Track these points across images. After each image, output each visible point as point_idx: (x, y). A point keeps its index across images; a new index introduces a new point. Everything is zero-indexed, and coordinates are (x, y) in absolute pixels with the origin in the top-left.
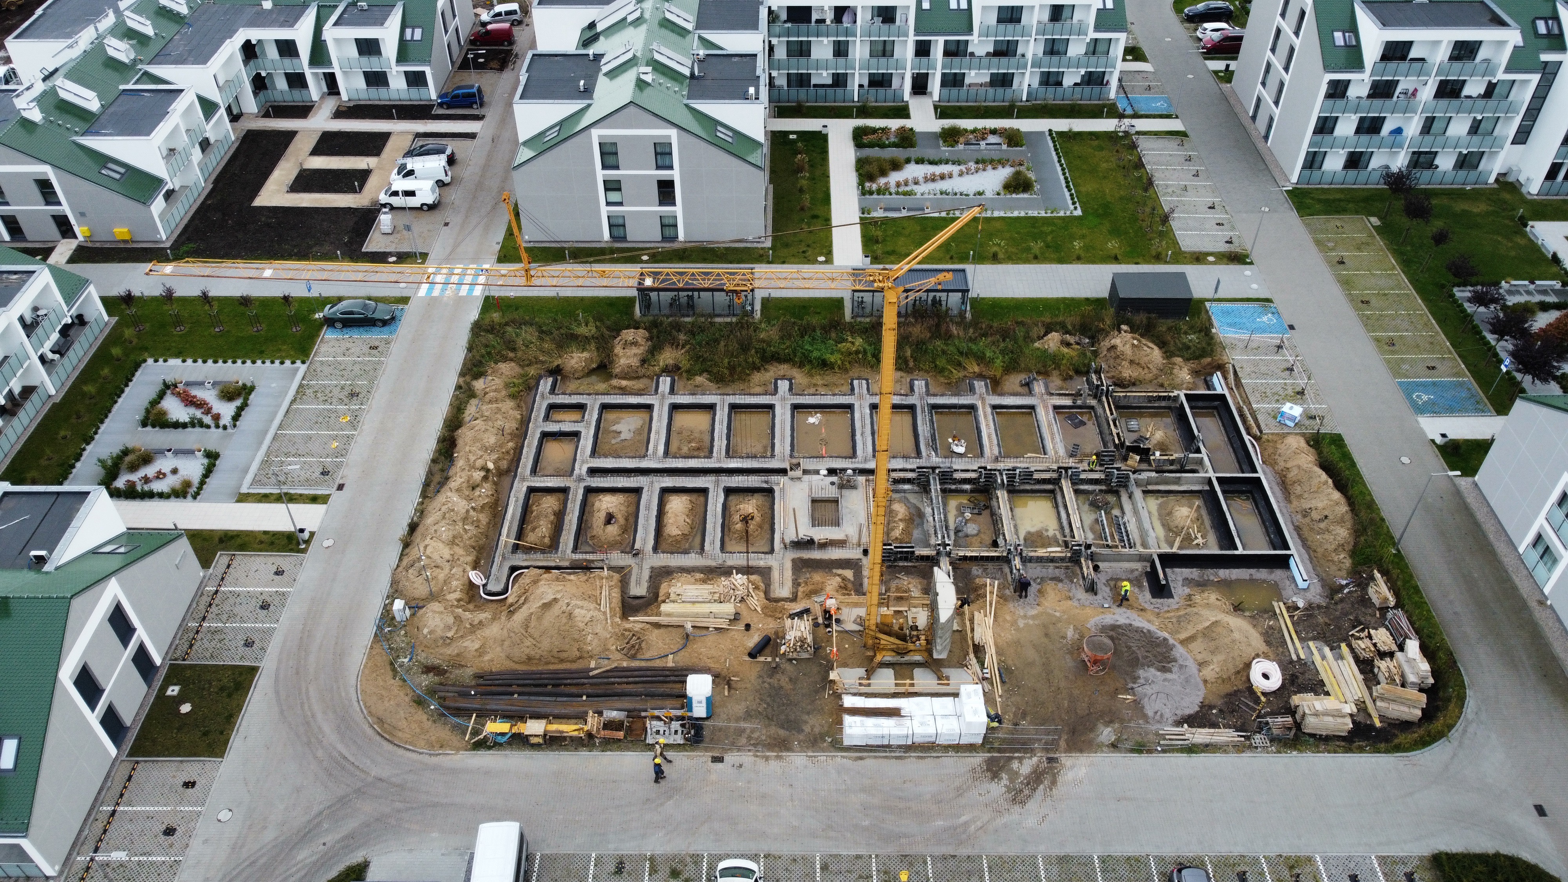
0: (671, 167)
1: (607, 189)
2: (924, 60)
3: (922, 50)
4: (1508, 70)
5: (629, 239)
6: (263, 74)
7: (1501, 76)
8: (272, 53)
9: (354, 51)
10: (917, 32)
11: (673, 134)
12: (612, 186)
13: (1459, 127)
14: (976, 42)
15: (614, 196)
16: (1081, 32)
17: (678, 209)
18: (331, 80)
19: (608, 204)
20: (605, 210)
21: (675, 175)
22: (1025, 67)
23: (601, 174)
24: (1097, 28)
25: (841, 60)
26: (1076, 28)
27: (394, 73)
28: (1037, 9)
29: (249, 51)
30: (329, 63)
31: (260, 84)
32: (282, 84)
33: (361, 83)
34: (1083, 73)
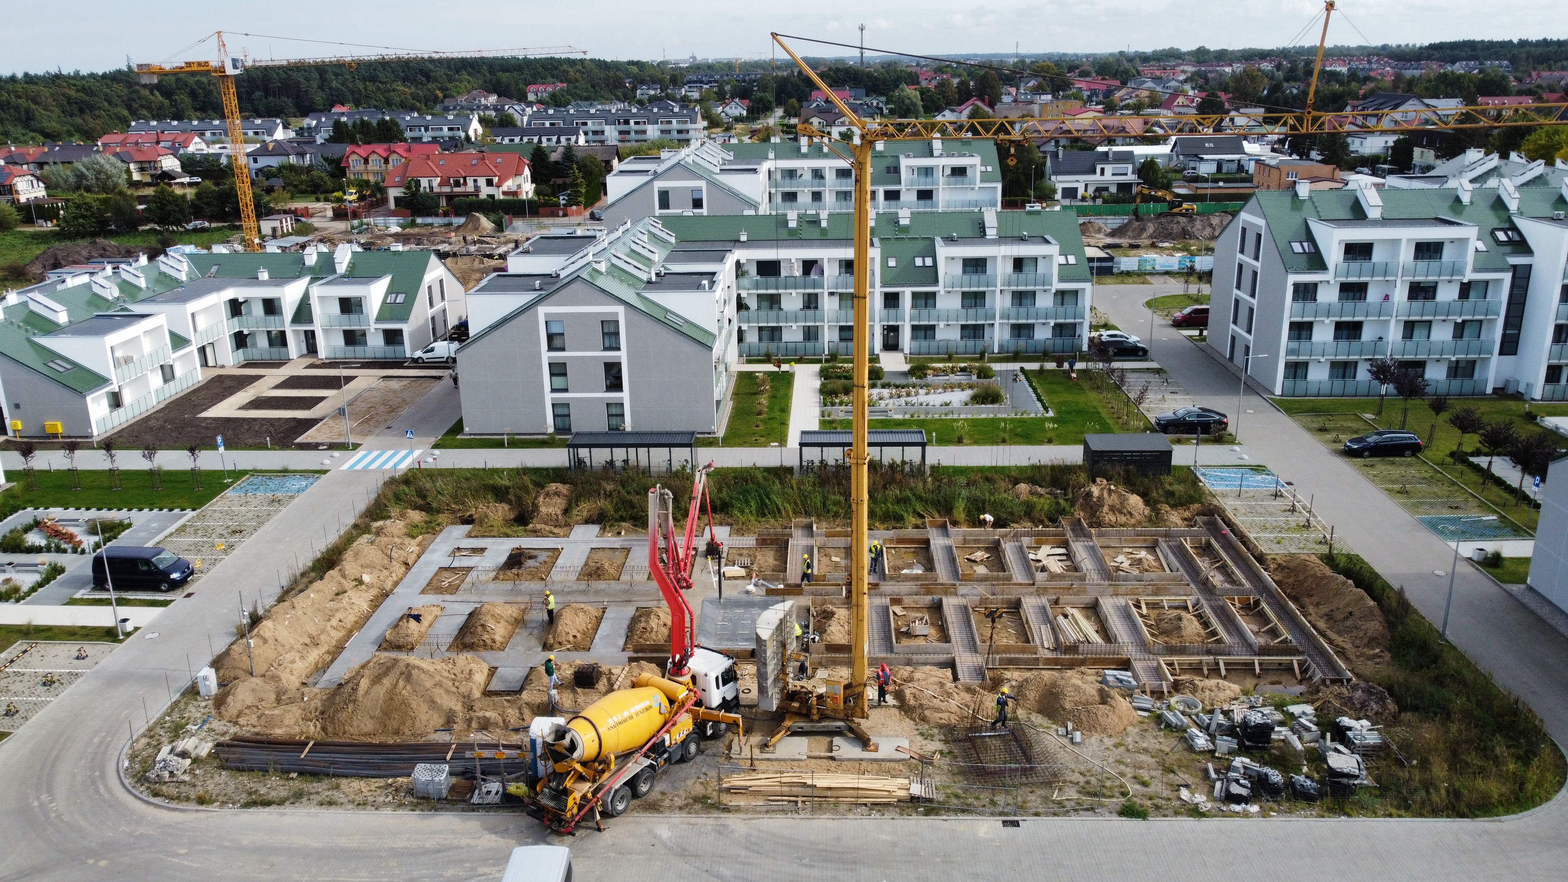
0: (618, 349)
1: (552, 375)
2: (892, 311)
3: (891, 300)
4: (1476, 270)
5: (574, 430)
6: (246, 332)
7: (1469, 276)
8: (258, 310)
9: (336, 309)
10: (884, 285)
11: (620, 310)
12: (558, 370)
13: (1442, 334)
14: (942, 293)
15: (559, 382)
16: (1046, 281)
17: (625, 395)
18: (310, 336)
19: (553, 390)
20: (549, 397)
21: (622, 356)
22: (994, 318)
23: (546, 356)
24: (1061, 280)
25: (810, 313)
26: (1040, 279)
27: (372, 330)
28: (999, 260)
29: (236, 307)
30: (311, 321)
31: (240, 340)
32: (263, 342)
33: (340, 341)
34: (1052, 324)
